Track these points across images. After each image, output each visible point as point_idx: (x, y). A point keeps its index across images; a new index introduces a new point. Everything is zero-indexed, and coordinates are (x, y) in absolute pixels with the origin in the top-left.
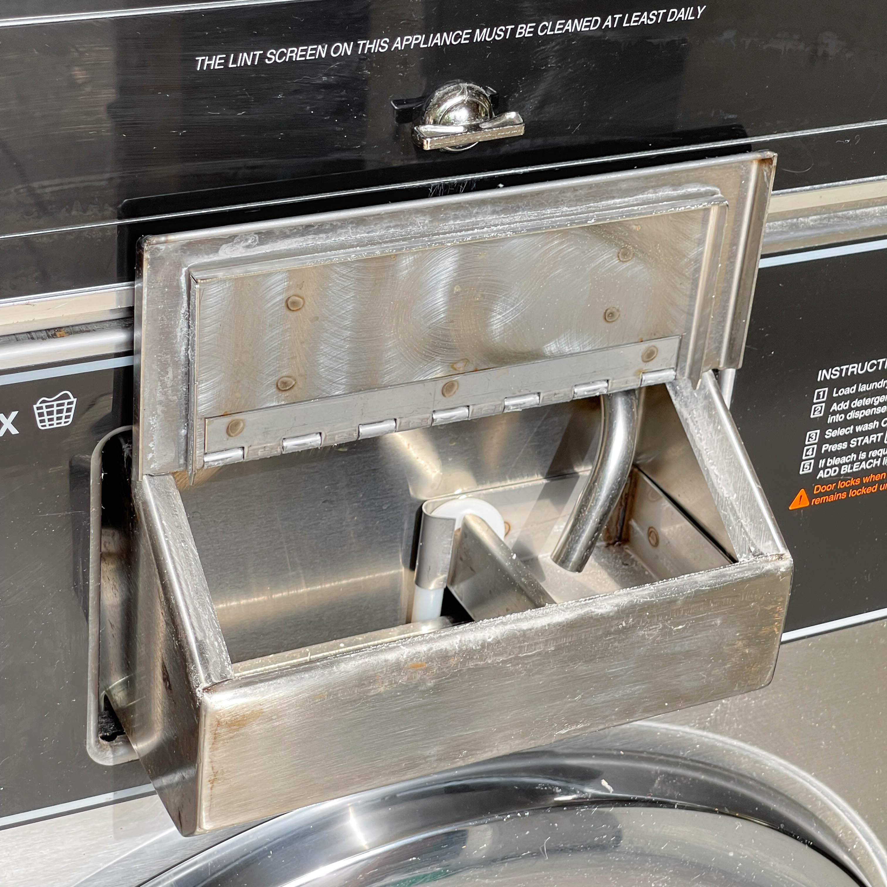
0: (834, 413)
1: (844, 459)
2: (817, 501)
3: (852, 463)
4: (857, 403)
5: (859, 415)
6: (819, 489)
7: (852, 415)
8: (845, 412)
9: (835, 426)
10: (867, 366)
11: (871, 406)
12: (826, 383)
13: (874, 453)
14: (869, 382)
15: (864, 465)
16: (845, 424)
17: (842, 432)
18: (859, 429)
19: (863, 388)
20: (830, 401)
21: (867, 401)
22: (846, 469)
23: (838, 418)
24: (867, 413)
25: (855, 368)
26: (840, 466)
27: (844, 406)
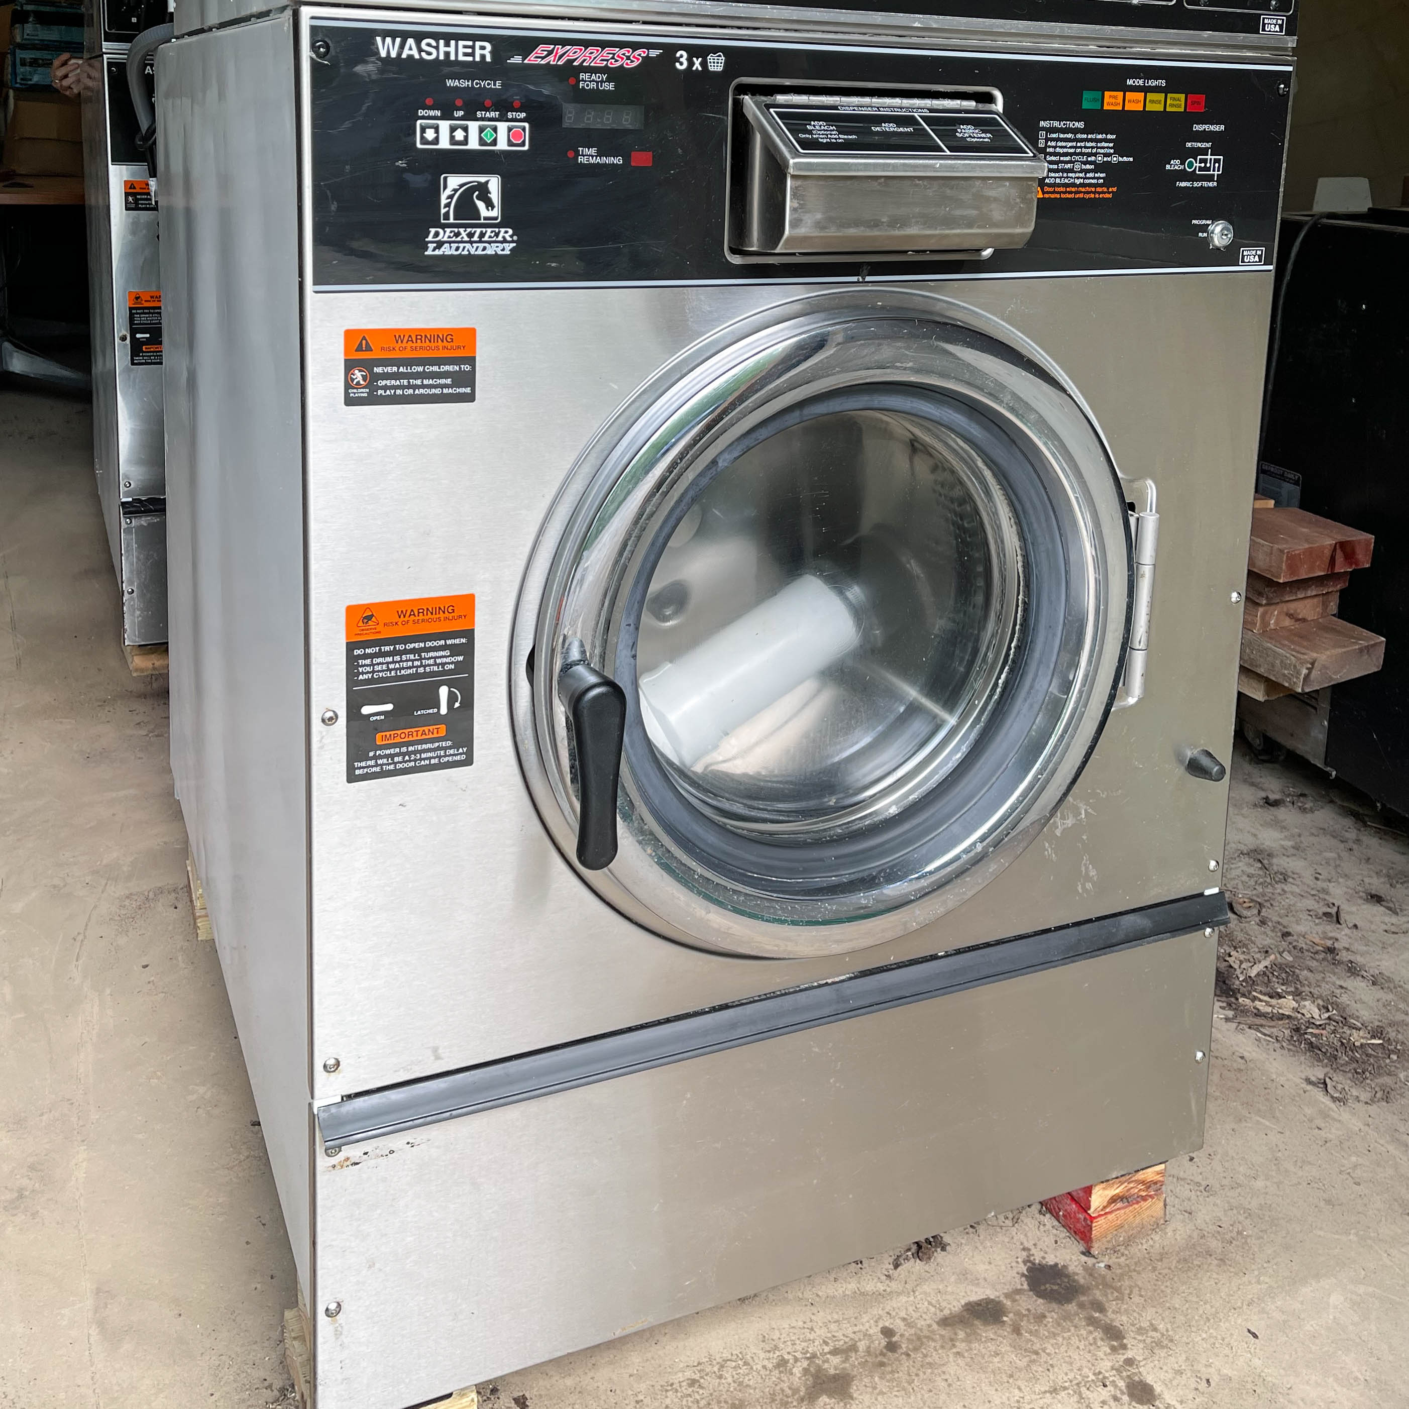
0: (1050, 147)
1: (1057, 175)
2: (1047, 196)
3: (1061, 178)
4: (1059, 144)
5: (1061, 151)
6: (1047, 189)
7: (1058, 150)
8: (1055, 147)
9: (1051, 154)
10: (1062, 123)
11: (1066, 147)
12: (1043, 129)
13: (1070, 175)
14: (1064, 133)
15: (1066, 181)
16: (1055, 154)
17: (1053, 158)
18: (1062, 159)
19: (1062, 136)
20: (1047, 140)
21: (1064, 144)
22: (1058, 181)
23: (1051, 150)
24: (1065, 150)
25: (1056, 124)
26: (1055, 178)
27: (1053, 144)
